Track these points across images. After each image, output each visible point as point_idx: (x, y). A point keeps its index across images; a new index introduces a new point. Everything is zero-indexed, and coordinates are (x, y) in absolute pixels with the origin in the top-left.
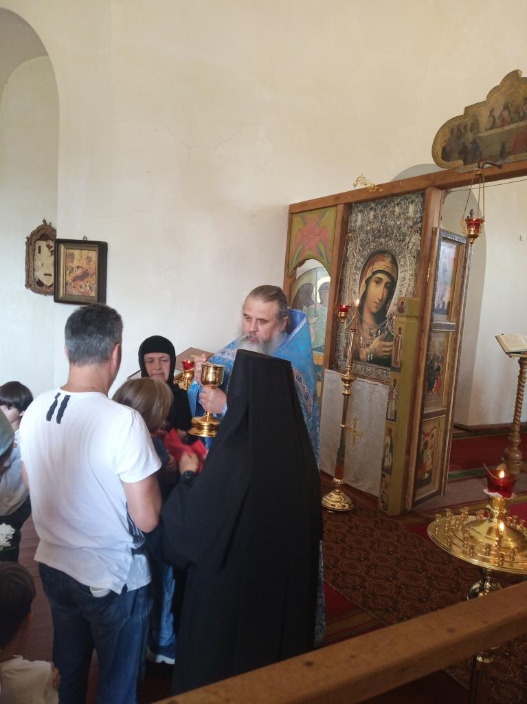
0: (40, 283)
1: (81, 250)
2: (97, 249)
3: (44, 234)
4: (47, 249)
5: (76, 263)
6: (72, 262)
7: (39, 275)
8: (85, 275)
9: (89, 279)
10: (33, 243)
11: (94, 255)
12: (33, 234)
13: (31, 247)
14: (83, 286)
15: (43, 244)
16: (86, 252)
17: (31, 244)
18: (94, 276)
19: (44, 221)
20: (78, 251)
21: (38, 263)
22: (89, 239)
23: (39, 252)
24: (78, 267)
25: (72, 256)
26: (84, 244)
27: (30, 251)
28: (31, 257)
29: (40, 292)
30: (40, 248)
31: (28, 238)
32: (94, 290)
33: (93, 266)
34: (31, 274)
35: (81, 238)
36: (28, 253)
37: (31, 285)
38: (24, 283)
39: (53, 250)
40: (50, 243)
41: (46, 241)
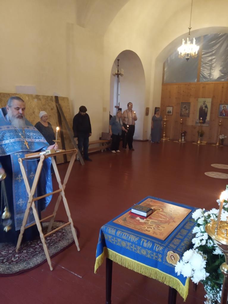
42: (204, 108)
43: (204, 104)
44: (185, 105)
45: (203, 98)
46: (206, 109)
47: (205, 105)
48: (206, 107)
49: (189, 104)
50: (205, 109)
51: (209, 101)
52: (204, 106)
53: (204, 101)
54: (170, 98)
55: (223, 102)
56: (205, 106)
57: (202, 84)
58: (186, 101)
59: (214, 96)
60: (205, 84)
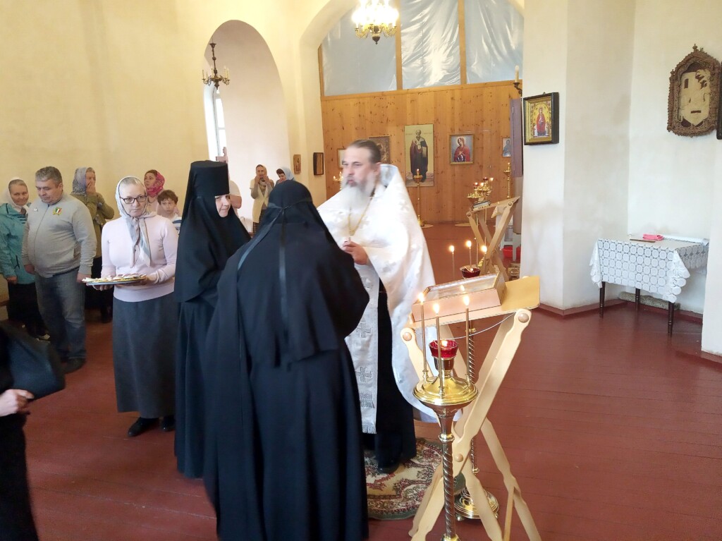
0: (685, 123)
3: (695, 62)
4: (697, 80)
7: (686, 114)
12: (679, 67)
13: (676, 83)
15: (691, 76)
17: (677, 79)
19: (695, 48)
21: (684, 100)
23: (686, 86)
27: (675, 87)
28: (676, 94)
29: (685, 134)
30: (687, 81)
31: (672, 73)
34: (675, 114)
36: (672, 89)
37: (674, 127)
38: (666, 125)
39: (704, 81)
40: (701, 72)
41: (695, 71)
42: (419, 147)
43: (419, 138)
44: (377, 144)
45: (414, 124)
46: (424, 149)
47: (421, 140)
48: (424, 144)
49: (387, 138)
50: (421, 150)
51: (427, 132)
52: (418, 143)
53: (418, 131)
54: (343, 128)
55: (457, 132)
56: (421, 142)
57: (408, 95)
58: (380, 134)
59: (438, 120)
60: (415, 95)
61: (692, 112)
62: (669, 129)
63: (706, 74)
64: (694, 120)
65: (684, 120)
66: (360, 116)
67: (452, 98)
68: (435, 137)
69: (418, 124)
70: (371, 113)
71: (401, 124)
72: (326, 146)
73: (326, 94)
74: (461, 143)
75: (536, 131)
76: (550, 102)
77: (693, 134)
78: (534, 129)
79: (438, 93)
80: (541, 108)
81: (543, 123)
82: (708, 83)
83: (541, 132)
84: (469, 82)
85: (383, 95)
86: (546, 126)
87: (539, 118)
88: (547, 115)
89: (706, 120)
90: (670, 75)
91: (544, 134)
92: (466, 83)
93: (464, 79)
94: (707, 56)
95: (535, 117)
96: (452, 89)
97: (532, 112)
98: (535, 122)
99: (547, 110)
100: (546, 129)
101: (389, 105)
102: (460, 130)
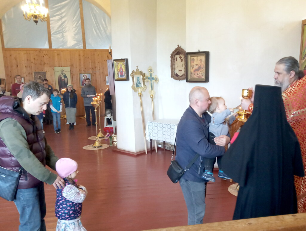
0: (177, 75)
1: (197, 56)
2: (205, 55)
3: (178, 51)
5: (195, 63)
6: (194, 63)
7: (177, 71)
8: (199, 68)
9: (201, 70)
10: (174, 56)
11: (203, 58)
12: (173, 52)
13: (173, 59)
14: (199, 73)
15: (178, 56)
16: (200, 57)
17: (173, 57)
18: (203, 69)
19: (178, 46)
20: (196, 57)
21: (176, 66)
22: (200, 51)
23: (176, 60)
24: (196, 65)
25: (194, 60)
26: (199, 53)
27: (173, 60)
28: (173, 63)
29: (177, 79)
30: (176, 58)
32: (203, 75)
33: (203, 63)
34: (173, 71)
35: (197, 51)
36: (171, 61)
37: (173, 76)
38: (170, 75)
39: (182, 59)
40: (181, 56)
41: (179, 55)
42: (63, 78)
43: (62, 73)
44: (39, 76)
45: (59, 66)
46: (66, 79)
47: (64, 75)
48: (65, 76)
49: (44, 73)
50: (64, 80)
51: (67, 71)
52: (62, 76)
53: (62, 70)
54: (18, 66)
57: (55, 52)
58: (40, 70)
59: (72, 65)
60: (59, 52)
61: (179, 71)
62: (171, 77)
63: (183, 56)
64: (180, 74)
65: (176, 74)
66: (27, 60)
67: (79, 55)
68: (71, 74)
69: (62, 67)
70: (34, 59)
71: (53, 66)
72: (7, 75)
73: (6, 47)
74: (85, 77)
75: (119, 75)
76: (124, 62)
77: (180, 79)
78: (118, 74)
79: (71, 52)
80: (121, 65)
81: (122, 71)
82: (183, 60)
83: (122, 75)
84: (87, 48)
85: (41, 50)
86: (124, 73)
87: (120, 69)
88: (124, 68)
89: (184, 74)
90: (170, 56)
91: (123, 76)
92: (86, 48)
93: (85, 46)
94: (182, 49)
95: (119, 68)
96: (79, 51)
97: (117, 66)
98: (119, 71)
99: (123, 66)
100: (124, 74)
101: (45, 56)
102: (84, 71)
